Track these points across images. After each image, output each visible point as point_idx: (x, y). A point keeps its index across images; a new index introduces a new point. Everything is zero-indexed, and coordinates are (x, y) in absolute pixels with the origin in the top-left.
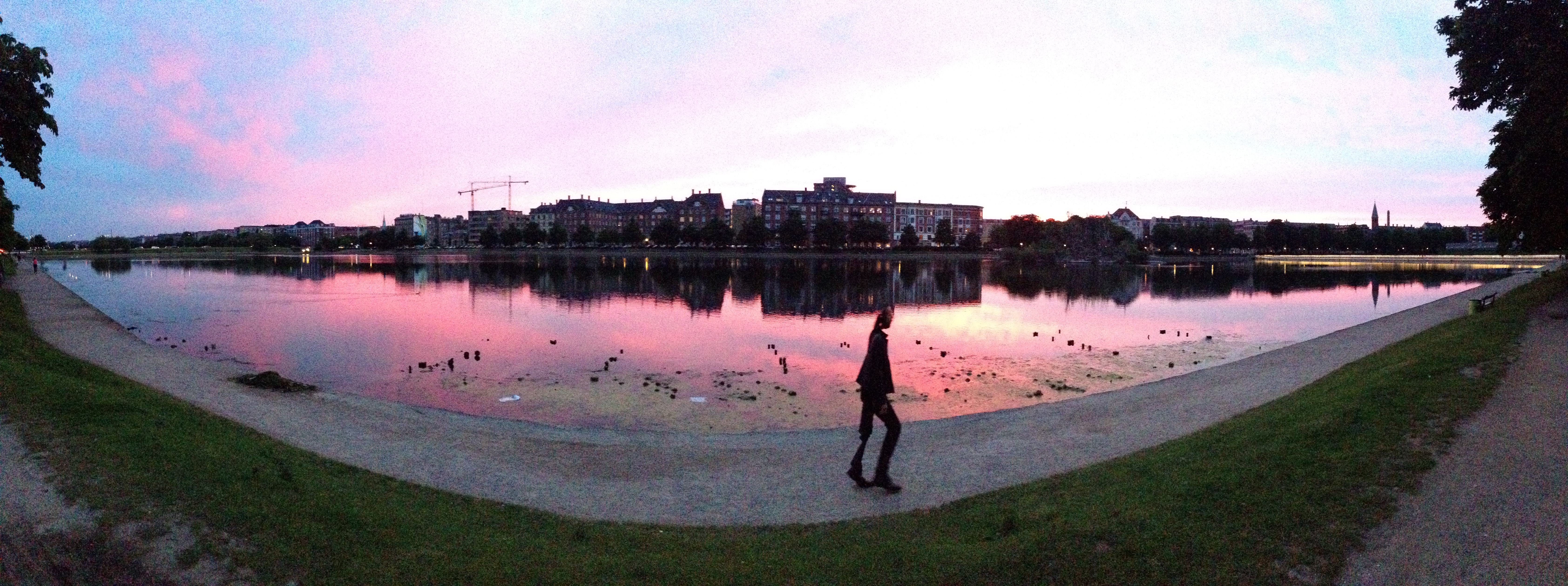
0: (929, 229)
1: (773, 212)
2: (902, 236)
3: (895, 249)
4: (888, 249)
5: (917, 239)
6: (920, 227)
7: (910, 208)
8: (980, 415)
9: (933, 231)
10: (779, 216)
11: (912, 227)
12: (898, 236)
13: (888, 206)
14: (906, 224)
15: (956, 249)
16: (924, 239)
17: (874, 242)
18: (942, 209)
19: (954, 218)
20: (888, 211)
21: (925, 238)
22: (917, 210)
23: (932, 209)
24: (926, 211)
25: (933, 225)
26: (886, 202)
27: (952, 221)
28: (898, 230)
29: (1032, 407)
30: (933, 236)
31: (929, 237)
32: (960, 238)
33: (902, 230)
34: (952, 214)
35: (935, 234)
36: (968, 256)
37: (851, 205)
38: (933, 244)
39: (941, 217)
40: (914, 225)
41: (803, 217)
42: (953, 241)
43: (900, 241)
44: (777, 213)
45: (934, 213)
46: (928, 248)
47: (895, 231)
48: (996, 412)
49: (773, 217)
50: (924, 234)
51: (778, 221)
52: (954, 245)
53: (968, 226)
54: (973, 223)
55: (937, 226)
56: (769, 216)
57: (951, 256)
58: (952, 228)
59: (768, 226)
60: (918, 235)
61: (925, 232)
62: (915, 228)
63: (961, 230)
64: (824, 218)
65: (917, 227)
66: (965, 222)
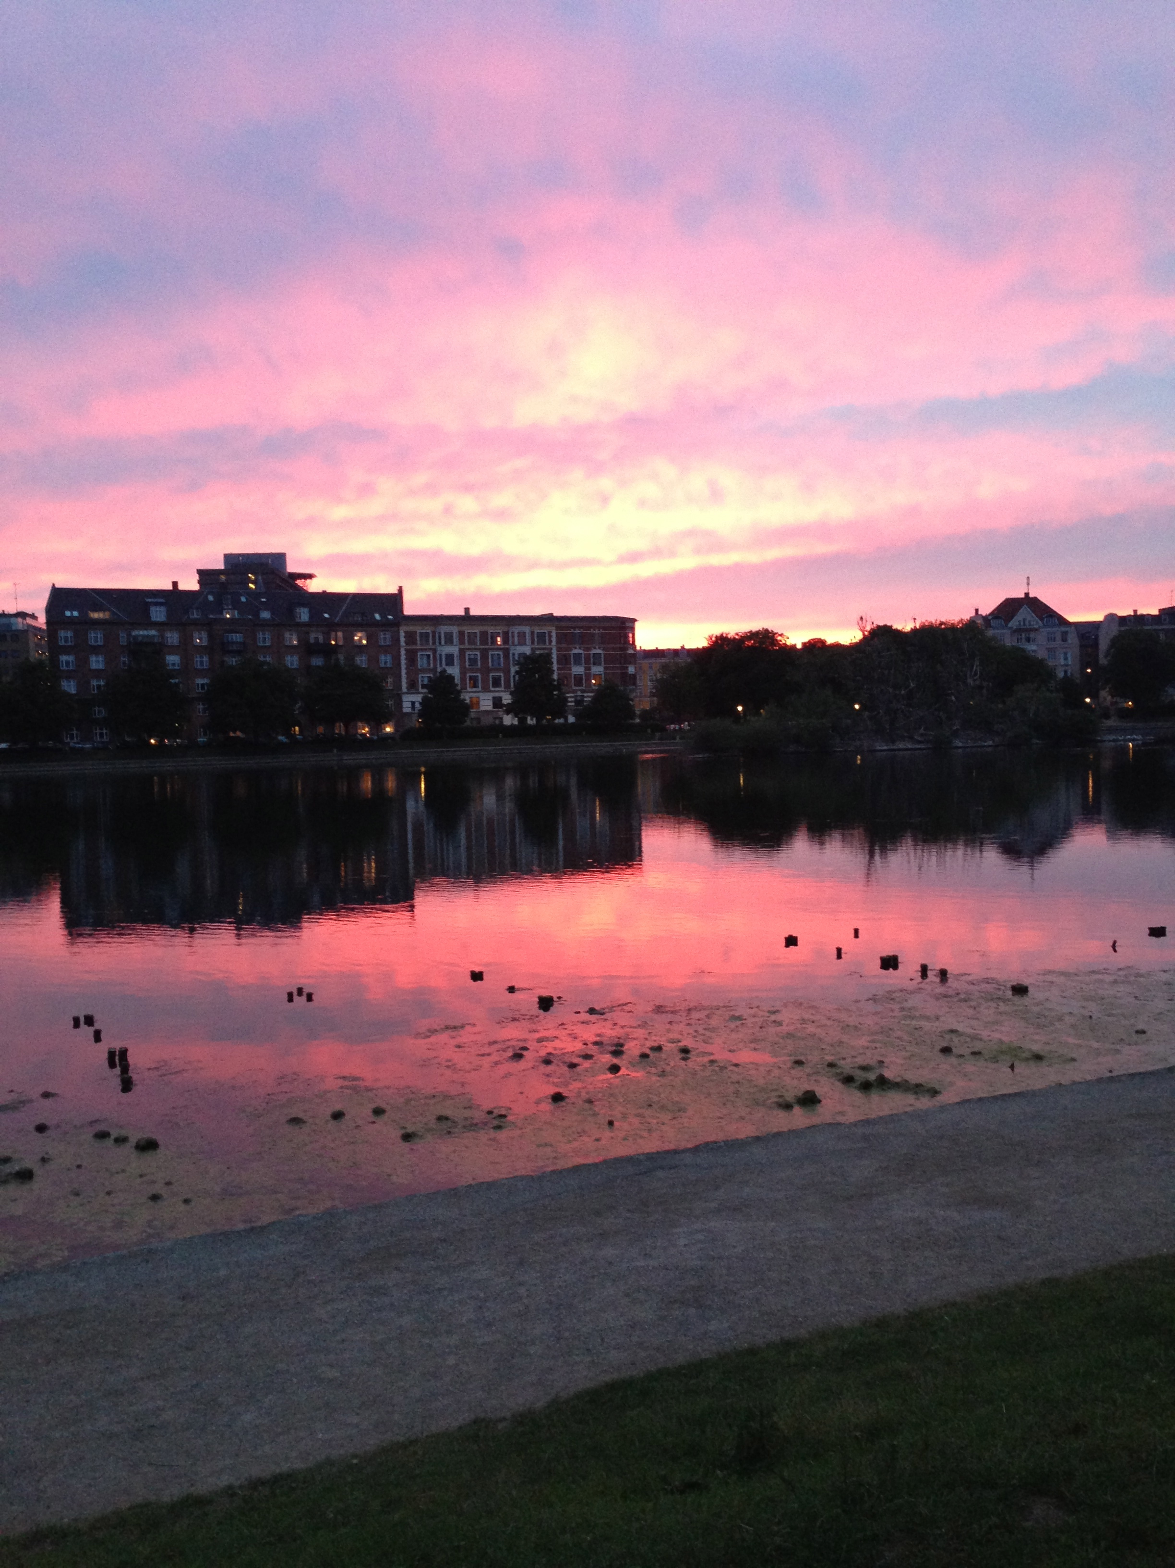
0: (496, 682)
1: (82, 649)
2: (425, 702)
3: (406, 736)
4: (389, 736)
5: (465, 708)
6: (471, 678)
7: (444, 629)
8: (650, 1157)
9: (507, 686)
10: (101, 658)
11: (451, 678)
12: (413, 703)
13: (385, 625)
14: (434, 670)
15: (566, 731)
16: (482, 708)
17: (350, 720)
18: (527, 629)
19: (559, 649)
20: (384, 638)
21: (486, 703)
22: (461, 634)
23: (499, 629)
24: (484, 634)
25: (507, 672)
26: (377, 616)
27: (555, 660)
28: (412, 686)
29: (794, 1133)
30: (507, 699)
31: (497, 703)
32: (579, 702)
33: (423, 686)
34: (554, 639)
35: (511, 693)
36: (603, 747)
37: (305, 625)
38: (508, 720)
39: (527, 650)
40: (454, 671)
41: (173, 659)
42: (560, 709)
43: (420, 716)
44: (95, 650)
45: (505, 641)
46: (497, 731)
47: (404, 689)
48: (696, 1149)
49: (83, 662)
50: (482, 696)
51: (97, 674)
52: (562, 721)
53: (597, 670)
54: (609, 659)
55: (517, 672)
56: (71, 658)
57: (557, 748)
58: (555, 677)
59: (70, 687)
60: (466, 697)
61: (486, 689)
62: (457, 680)
63: (579, 680)
64: (233, 661)
65: (463, 679)
66: (590, 661)
